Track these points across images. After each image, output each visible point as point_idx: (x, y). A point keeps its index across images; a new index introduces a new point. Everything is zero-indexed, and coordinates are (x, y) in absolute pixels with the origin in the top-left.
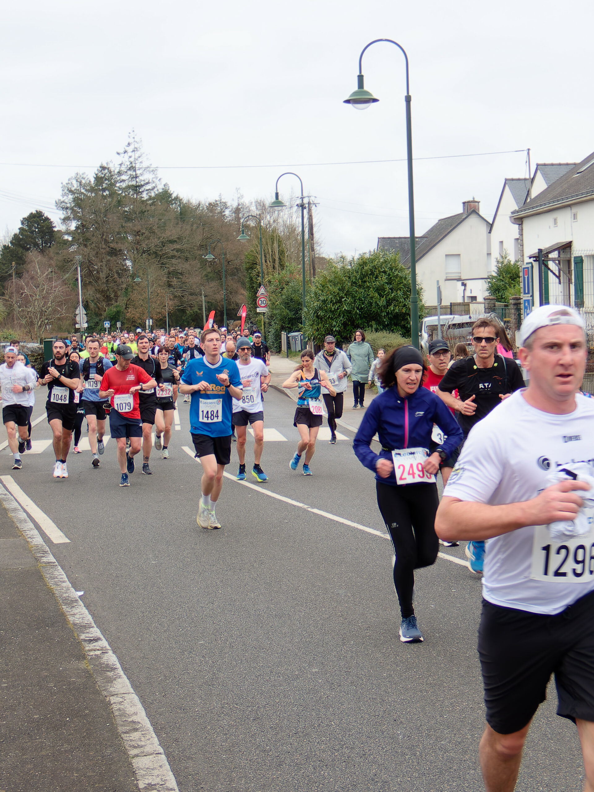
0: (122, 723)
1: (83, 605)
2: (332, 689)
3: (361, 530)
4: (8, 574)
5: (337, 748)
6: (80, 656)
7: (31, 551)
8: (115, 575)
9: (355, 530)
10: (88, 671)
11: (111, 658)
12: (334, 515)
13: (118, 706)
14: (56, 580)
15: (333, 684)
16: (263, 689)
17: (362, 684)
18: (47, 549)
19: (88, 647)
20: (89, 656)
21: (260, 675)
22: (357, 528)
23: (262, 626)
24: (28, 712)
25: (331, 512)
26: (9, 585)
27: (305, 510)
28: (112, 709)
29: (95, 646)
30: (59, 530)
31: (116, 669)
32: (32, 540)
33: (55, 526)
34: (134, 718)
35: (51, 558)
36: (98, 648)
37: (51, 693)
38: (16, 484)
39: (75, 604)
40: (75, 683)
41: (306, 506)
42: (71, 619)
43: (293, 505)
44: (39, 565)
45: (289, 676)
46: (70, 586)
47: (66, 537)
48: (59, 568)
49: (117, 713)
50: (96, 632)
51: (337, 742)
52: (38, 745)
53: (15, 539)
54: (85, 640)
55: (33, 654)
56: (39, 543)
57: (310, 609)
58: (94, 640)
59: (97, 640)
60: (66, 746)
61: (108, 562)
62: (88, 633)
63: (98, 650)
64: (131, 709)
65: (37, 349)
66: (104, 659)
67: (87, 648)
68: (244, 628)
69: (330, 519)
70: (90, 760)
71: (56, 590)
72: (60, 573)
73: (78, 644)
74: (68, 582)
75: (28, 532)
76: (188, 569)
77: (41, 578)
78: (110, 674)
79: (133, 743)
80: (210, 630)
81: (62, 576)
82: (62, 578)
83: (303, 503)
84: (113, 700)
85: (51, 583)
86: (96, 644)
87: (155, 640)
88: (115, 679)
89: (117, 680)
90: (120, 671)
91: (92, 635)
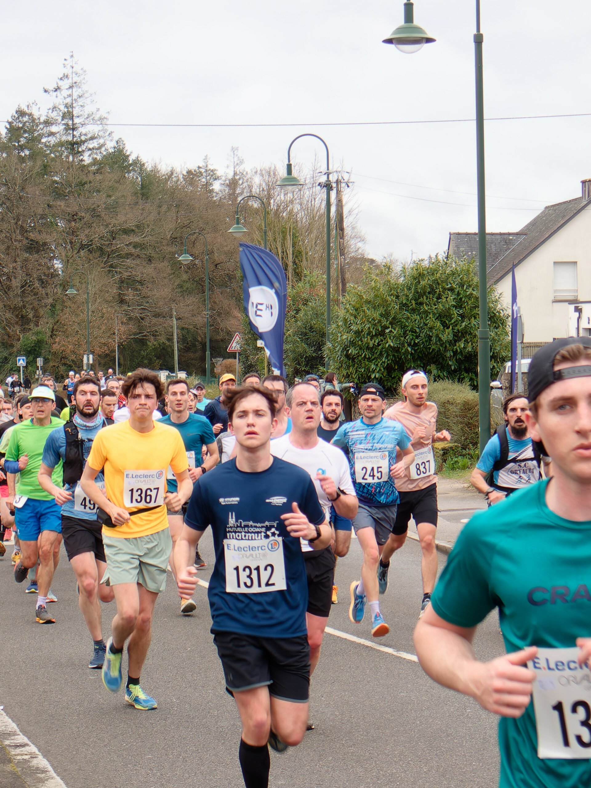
1: (5, 714)
6: (6, 759)
8: (41, 690)
10: (15, 774)
11: (42, 762)
19: (13, 752)
20: (15, 759)
29: (22, 751)
31: (47, 771)
36: (26, 753)
50: (22, 738)
54: (10, 746)
58: (20, 745)
59: (24, 745)
61: (33, 676)
62: (12, 739)
63: (26, 755)
66: (33, 762)
67: (13, 753)
78: (43, 775)
86: (23, 749)
87: (93, 754)
88: (47, 780)
89: (49, 780)
90: (52, 773)
91: (18, 742)
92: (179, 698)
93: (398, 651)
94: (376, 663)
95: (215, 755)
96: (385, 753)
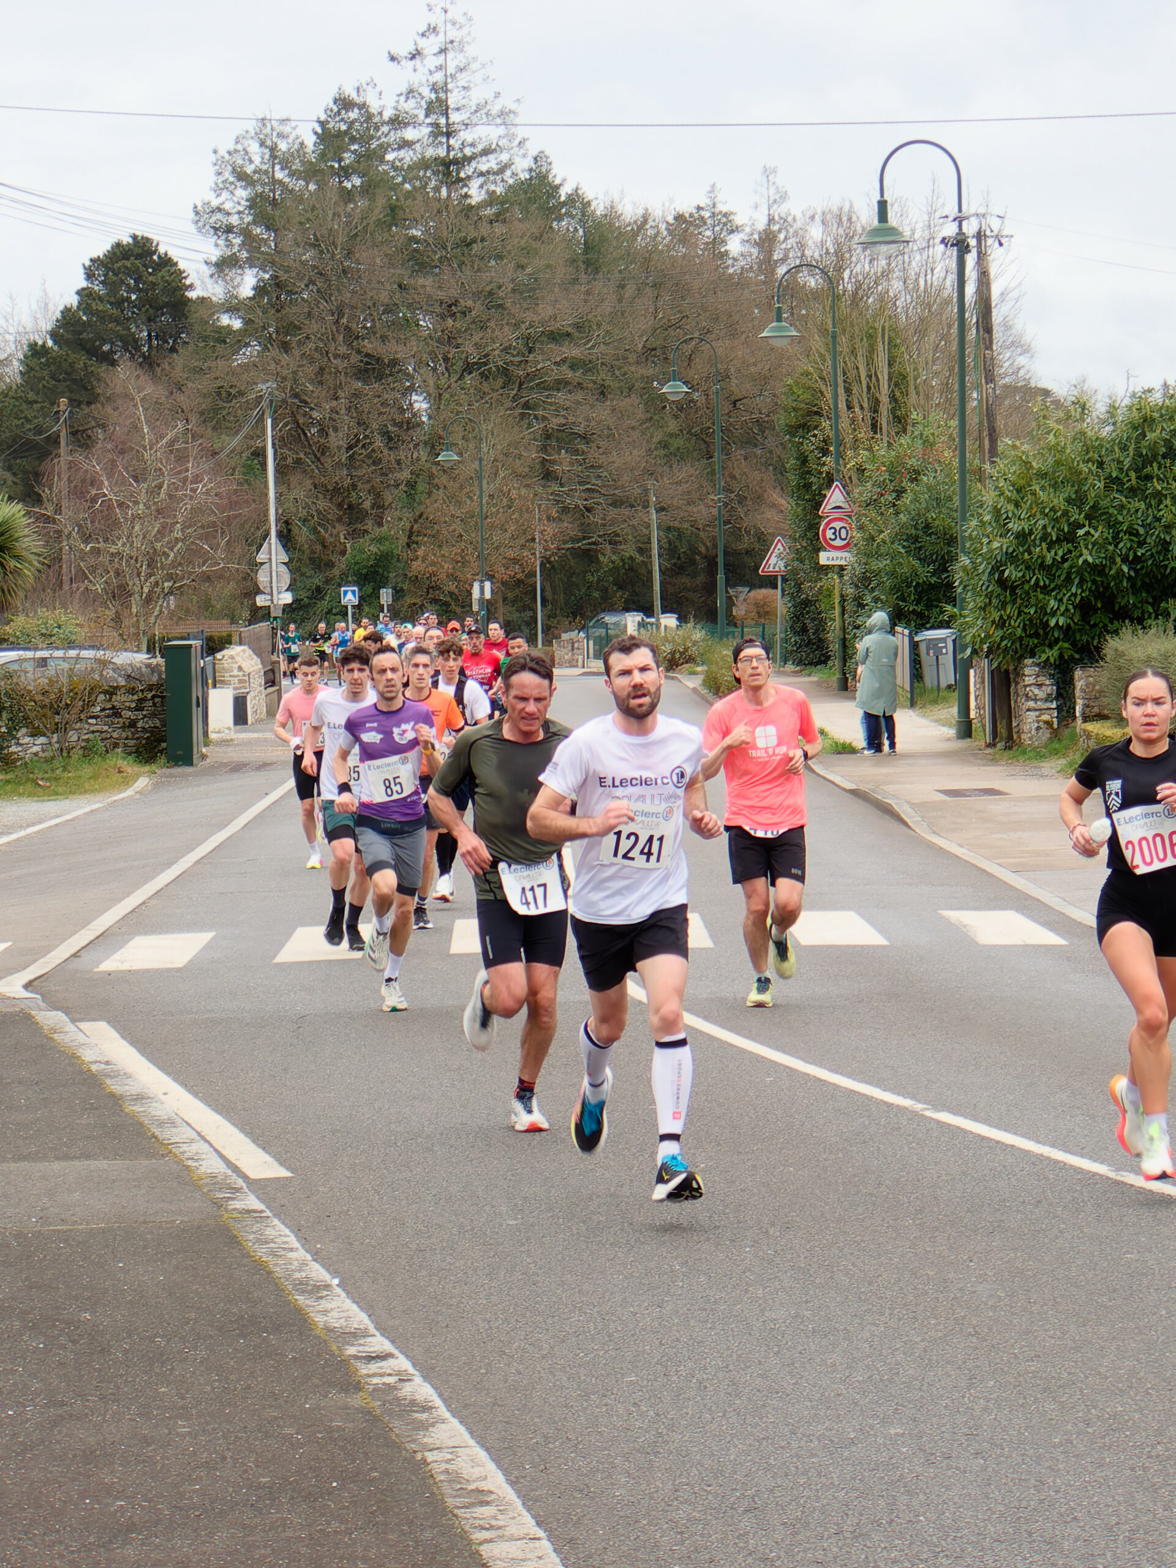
0: (454, 1493)
1: (343, 1295)
2: (929, 1462)
3: (1057, 1162)
4: (152, 1233)
5: (925, 1556)
6: (350, 1384)
7: (199, 1188)
8: (414, 1246)
9: (1041, 1161)
10: (369, 1413)
11: (421, 1389)
12: (990, 1125)
13: (444, 1466)
14: (272, 1245)
15: (932, 1454)
16: (772, 1461)
17: (1000, 1456)
18: (240, 1183)
19: (365, 1369)
20: (368, 1384)
21: (766, 1438)
22: (1048, 1158)
23: (778, 1352)
24: (246, 1471)
25: (987, 1121)
26: (156, 1254)
27: (915, 1115)
28: (430, 1471)
29: (381, 1368)
30: (260, 1151)
31: (432, 1408)
32: (196, 1164)
33: (248, 1140)
34: (484, 1486)
35: (253, 1202)
36: (389, 1371)
37: (291, 1444)
38: (124, 1043)
39: (325, 1293)
40: (344, 1430)
41: (919, 1106)
42: (319, 1319)
43: (886, 1103)
44: (226, 1216)
45: (832, 1441)
46: (309, 1257)
47: (281, 1164)
48: (276, 1222)
49: (442, 1478)
50: (379, 1343)
51: (926, 1549)
52: (276, 1521)
53: (153, 1161)
54: (356, 1357)
55: (238, 1381)
56: (216, 1171)
57: (899, 1320)
58: (378, 1357)
59: (385, 1357)
60: (335, 1524)
61: (395, 1219)
62: (361, 1345)
63: (390, 1375)
64: (472, 1470)
65: (144, 670)
66: (404, 1390)
67: (364, 1372)
68: (735, 1356)
69: (979, 1135)
70: (391, 1546)
71: (276, 1264)
72: (280, 1232)
73: (344, 1364)
74: (302, 1252)
75: (184, 1147)
76: (599, 1239)
77: (233, 1241)
78: (425, 1416)
79: (477, 1522)
80: (653, 1358)
81: (285, 1239)
82: (286, 1243)
83: (913, 1097)
84: (430, 1456)
85: (261, 1252)
86: (383, 1364)
87: (520, 1373)
88: (433, 1425)
89: (438, 1425)
90: (443, 1411)
91: (372, 1349)
92: (687, 1262)
93: (1118, 1170)
94: (1076, 1195)
95: (759, 1376)
96: (1100, 1374)
